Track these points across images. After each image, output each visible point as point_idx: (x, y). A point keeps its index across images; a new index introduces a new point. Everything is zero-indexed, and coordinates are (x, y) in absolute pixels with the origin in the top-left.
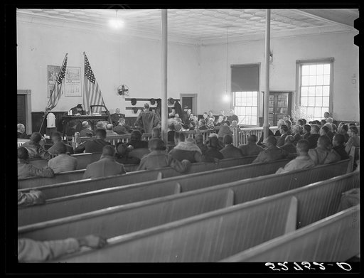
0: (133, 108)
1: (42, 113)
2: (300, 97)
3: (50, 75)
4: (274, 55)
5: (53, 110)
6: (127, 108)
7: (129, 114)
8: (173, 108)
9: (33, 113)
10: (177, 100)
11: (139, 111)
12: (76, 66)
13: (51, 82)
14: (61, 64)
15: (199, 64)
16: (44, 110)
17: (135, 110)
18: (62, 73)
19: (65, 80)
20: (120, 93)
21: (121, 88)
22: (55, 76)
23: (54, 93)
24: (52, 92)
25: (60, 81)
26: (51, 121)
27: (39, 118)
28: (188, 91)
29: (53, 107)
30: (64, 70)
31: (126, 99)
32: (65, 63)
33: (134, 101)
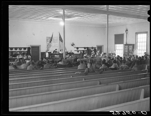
0: (77, 51)
1: (44, 53)
2: (137, 46)
3: (47, 40)
4: (128, 31)
5: (48, 52)
6: (75, 51)
7: (76, 53)
8: (93, 50)
9: (41, 53)
10: (95, 48)
11: (80, 52)
12: (56, 37)
13: (47, 42)
14: (51, 36)
15: (104, 34)
16: (45, 52)
17: (78, 51)
18: (51, 39)
19: (52, 42)
20: (72, 45)
21: (72, 44)
22: (49, 40)
23: (49, 46)
24: (48, 46)
25: (50, 42)
26: (47, 55)
27: (43, 54)
28: (100, 44)
29: (48, 51)
30: (52, 38)
31: (75, 48)
32: (52, 36)
33: (78, 48)
